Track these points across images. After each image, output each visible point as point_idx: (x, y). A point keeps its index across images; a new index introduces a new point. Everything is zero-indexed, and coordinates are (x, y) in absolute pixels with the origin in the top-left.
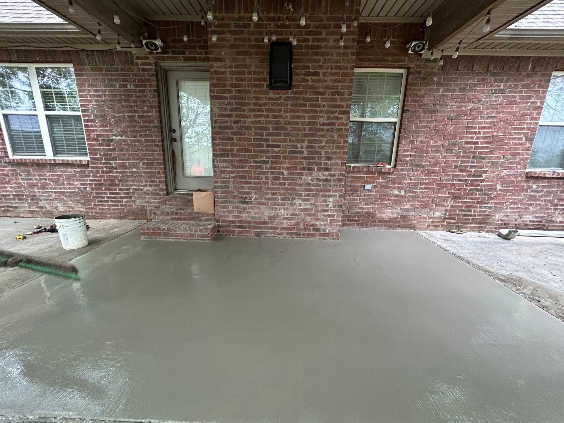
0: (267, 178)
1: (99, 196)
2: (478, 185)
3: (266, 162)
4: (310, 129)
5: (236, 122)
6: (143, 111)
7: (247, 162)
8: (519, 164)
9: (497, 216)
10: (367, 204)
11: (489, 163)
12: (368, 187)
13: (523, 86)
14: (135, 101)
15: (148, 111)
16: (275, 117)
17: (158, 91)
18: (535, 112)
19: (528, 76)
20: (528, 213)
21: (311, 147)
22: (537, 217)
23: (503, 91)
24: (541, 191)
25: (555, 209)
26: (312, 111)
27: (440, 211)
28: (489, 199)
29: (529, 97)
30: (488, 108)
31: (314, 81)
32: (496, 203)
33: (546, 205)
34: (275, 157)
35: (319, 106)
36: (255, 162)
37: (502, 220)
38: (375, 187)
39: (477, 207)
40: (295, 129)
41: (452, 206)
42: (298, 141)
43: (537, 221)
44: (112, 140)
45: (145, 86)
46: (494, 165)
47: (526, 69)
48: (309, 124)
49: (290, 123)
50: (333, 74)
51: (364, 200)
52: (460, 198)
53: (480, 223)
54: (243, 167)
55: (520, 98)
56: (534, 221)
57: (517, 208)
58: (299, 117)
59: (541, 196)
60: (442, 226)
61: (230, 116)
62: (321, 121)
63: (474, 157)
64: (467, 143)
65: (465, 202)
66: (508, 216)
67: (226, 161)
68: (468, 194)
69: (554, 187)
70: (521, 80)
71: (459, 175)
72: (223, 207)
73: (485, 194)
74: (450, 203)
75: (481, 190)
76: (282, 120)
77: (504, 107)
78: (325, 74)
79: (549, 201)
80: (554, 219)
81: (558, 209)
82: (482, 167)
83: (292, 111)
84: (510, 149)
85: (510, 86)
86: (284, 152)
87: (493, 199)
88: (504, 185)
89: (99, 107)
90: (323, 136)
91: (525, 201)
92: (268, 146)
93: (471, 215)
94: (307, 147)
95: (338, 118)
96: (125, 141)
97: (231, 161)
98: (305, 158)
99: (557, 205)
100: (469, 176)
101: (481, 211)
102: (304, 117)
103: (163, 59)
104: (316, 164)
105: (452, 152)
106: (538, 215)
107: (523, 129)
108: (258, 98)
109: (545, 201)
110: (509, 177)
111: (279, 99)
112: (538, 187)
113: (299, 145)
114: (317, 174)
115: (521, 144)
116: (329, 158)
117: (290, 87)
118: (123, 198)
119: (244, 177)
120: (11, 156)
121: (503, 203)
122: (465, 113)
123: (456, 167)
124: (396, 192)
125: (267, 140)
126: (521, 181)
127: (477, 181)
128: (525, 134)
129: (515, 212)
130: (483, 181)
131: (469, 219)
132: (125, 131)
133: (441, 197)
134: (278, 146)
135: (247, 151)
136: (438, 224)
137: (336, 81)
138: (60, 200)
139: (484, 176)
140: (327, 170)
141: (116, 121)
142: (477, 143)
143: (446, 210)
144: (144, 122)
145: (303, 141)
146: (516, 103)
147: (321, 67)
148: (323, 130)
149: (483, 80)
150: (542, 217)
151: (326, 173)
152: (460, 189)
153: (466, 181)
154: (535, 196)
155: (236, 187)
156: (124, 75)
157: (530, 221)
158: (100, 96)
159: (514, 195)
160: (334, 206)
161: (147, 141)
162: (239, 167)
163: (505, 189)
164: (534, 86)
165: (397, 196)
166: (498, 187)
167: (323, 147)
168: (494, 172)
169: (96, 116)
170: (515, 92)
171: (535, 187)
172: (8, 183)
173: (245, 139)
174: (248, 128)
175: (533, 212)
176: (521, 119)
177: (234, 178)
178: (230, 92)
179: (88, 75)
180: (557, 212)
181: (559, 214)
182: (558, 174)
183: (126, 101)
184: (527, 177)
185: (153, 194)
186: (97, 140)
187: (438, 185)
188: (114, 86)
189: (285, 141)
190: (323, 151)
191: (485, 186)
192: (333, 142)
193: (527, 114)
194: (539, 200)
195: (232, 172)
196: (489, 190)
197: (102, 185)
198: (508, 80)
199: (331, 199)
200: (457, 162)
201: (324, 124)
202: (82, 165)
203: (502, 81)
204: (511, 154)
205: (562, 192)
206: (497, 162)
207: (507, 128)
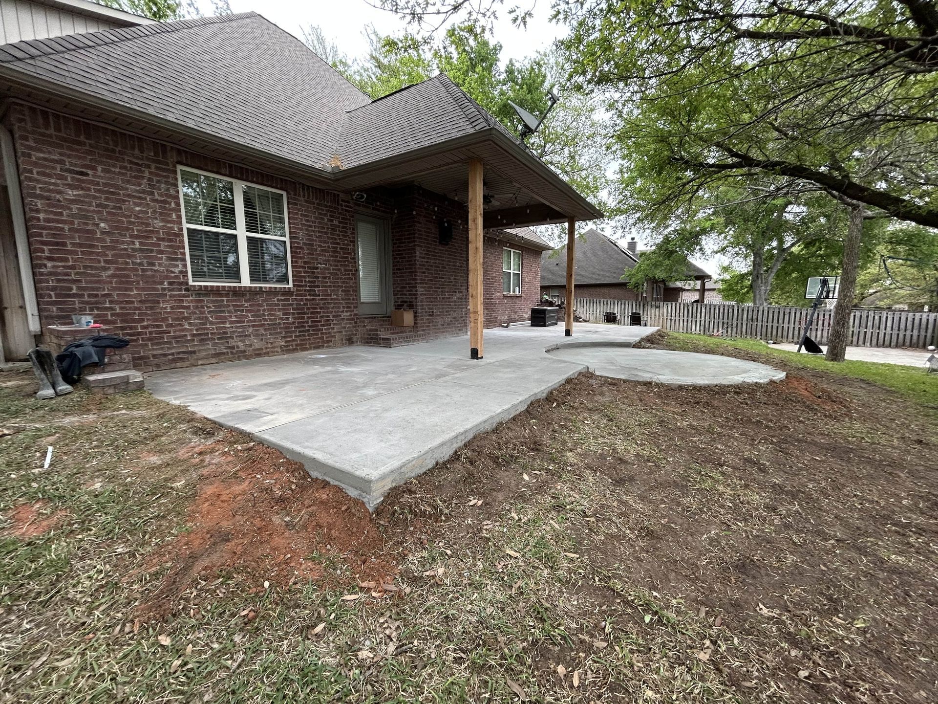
0: (439, 298)
1: (301, 325)
3: (439, 288)
4: (454, 269)
5: (427, 262)
6: (344, 244)
7: (431, 287)
9: (499, 318)
11: (493, 289)
13: (497, 252)
14: (339, 235)
15: (347, 245)
16: (442, 260)
19: (498, 247)
23: (493, 254)
24: (506, 304)
25: (511, 312)
26: (454, 259)
27: (485, 317)
28: (495, 308)
30: (491, 262)
34: (442, 285)
36: (435, 288)
40: (449, 268)
42: (450, 275)
44: (317, 268)
45: (346, 223)
48: (454, 266)
49: (447, 265)
52: (489, 309)
53: (495, 323)
54: (430, 291)
55: (497, 257)
58: (450, 262)
59: (508, 306)
60: (485, 326)
61: (424, 258)
62: (458, 264)
67: (422, 287)
68: (490, 306)
69: (509, 301)
70: (496, 249)
75: (493, 304)
76: (444, 263)
77: (494, 261)
79: (510, 308)
80: (512, 317)
82: (492, 292)
83: (448, 258)
84: (498, 282)
86: (446, 282)
87: (497, 308)
89: (309, 235)
90: (459, 273)
91: (504, 309)
92: (440, 278)
94: (454, 279)
95: (463, 263)
96: (328, 269)
97: (425, 287)
98: (453, 285)
101: (496, 317)
102: (452, 262)
107: (500, 273)
108: (435, 249)
110: (499, 296)
111: (443, 250)
113: (451, 278)
114: (459, 295)
115: (500, 280)
116: (461, 286)
117: (448, 245)
118: (323, 325)
119: (430, 298)
120: (191, 283)
121: (499, 311)
125: (439, 274)
126: (502, 299)
129: (503, 315)
130: (493, 299)
131: (492, 321)
132: (329, 260)
134: (443, 278)
135: (431, 280)
138: (257, 335)
140: (461, 292)
141: (322, 251)
144: (344, 253)
145: (452, 275)
148: (458, 269)
150: (509, 317)
155: (427, 305)
156: (331, 212)
157: (507, 319)
158: (310, 226)
159: (501, 306)
161: (345, 270)
162: (428, 291)
164: (500, 253)
166: (497, 302)
167: (459, 279)
169: (305, 244)
172: (187, 319)
173: (430, 273)
174: (432, 266)
175: (507, 314)
176: (498, 267)
177: (426, 298)
179: (301, 205)
181: (513, 314)
183: (332, 234)
184: (503, 296)
185: (348, 319)
186: (303, 267)
188: (323, 219)
189: (446, 275)
190: (459, 282)
192: (462, 277)
193: (500, 265)
195: (425, 295)
197: (305, 313)
201: (459, 266)
202: (287, 293)
203: (492, 249)
204: (498, 285)
205: (512, 303)
206: (496, 289)
207: (496, 272)
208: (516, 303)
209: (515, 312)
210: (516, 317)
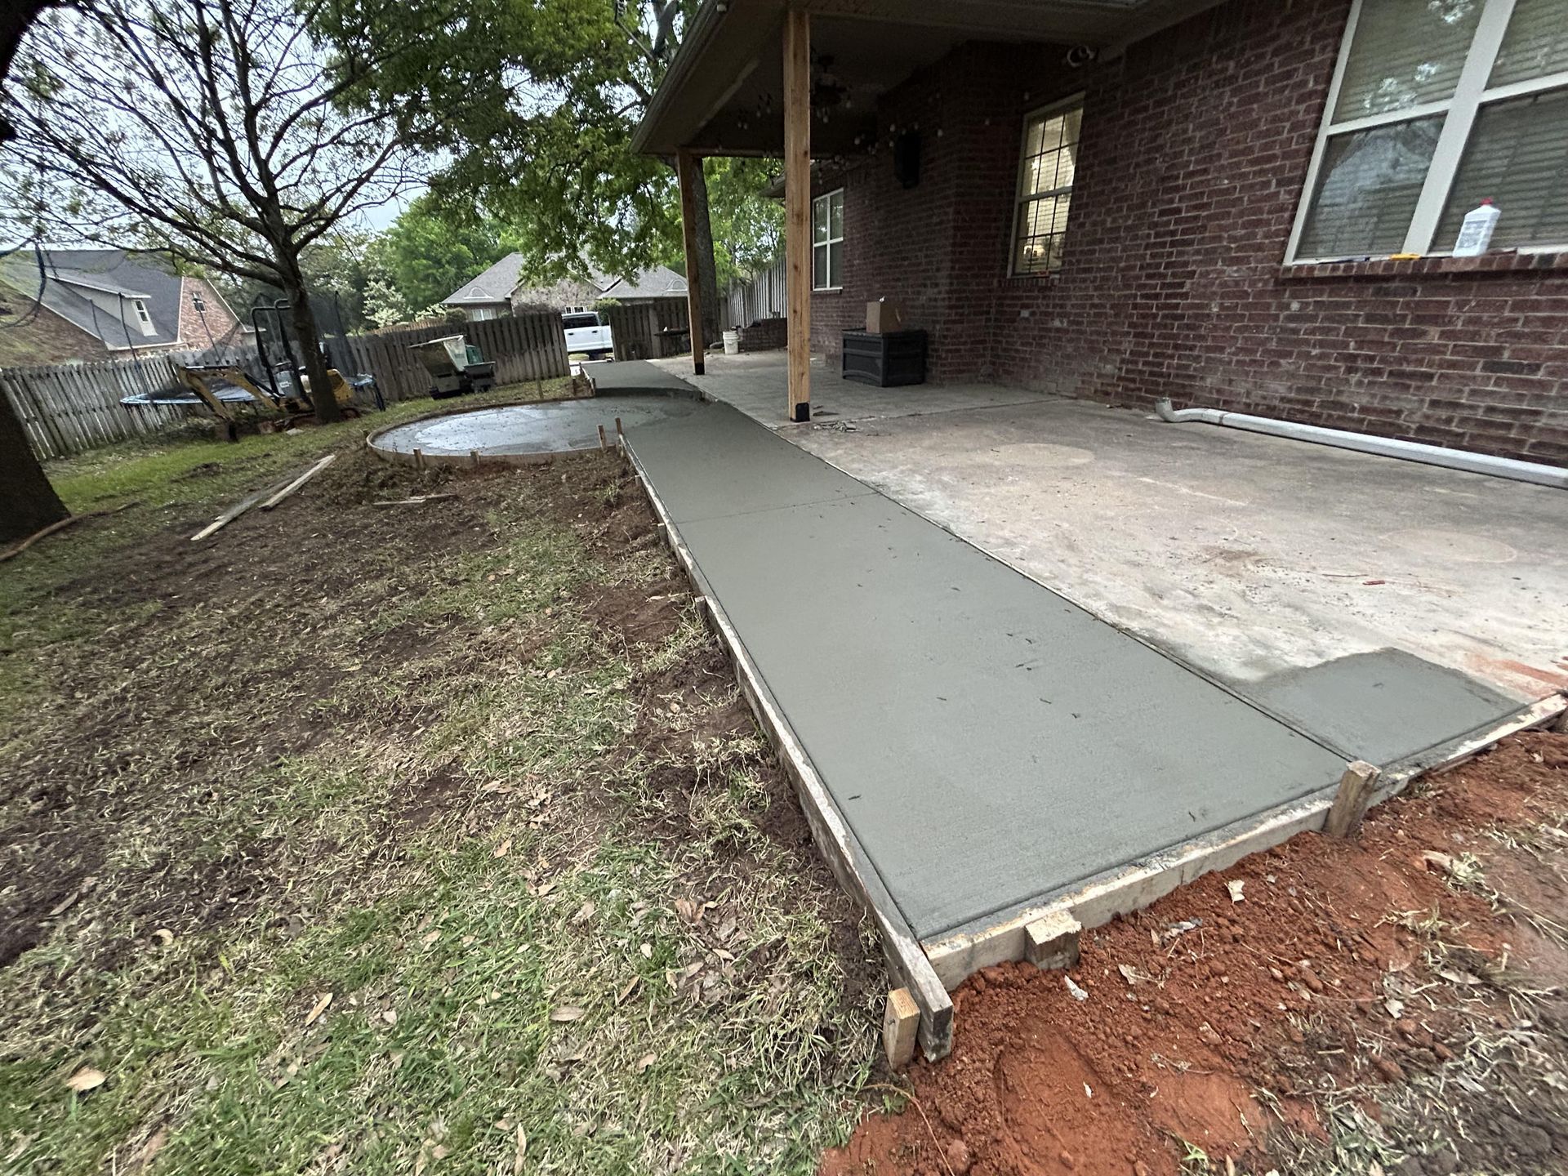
2: (1176, 306)
4: (927, 233)
8: (1259, 248)
9: (1209, 381)
10: (1023, 344)
11: (1198, 252)
12: (1025, 313)
13: (1276, 52)
14: (868, 218)
16: (907, 222)
18: (1303, 107)
19: (1287, 21)
20: (1277, 377)
22: (1299, 390)
23: (1232, 79)
24: (1313, 318)
25: (1350, 370)
26: (928, 209)
27: (1114, 362)
28: (1196, 337)
29: (1289, 75)
30: (1201, 127)
31: (932, 169)
32: (1208, 349)
33: (1321, 357)
35: (934, 201)
37: (1219, 391)
38: (1033, 314)
39: (1172, 357)
40: (918, 234)
41: (1132, 353)
43: (1298, 401)
44: (854, 265)
46: (1210, 257)
48: (926, 225)
49: (915, 228)
51: (1021, 337)
52: (1146, 335)
55: (1268, 82)
56: (1290, 401)
57: (1253, 362)
58: (920, 219)
59: (1313, 332)
60: (1116, 394)
62: (934, 220)
63: (1173, 244)
64: (1162, 213)
65: (1151, 345)
66: (1231, 381)
68: (1160, 325)
69: (1347, 305)
70: (1272, 39)
71: (1144, 286)
73: (1188, 327)
74: (1128, 345)
75: (1182, 317)
76: (911, 226)
77: (1232, 116)
79: (1334, 345)
80: (1344, 399)
81: (1356, 370)
82: (1186, 264)
83: (917, 212)
84: (1241, 214)
85: (1248, 61)
86: (911, 265)
87: (1202, 338)
88: (1227, 303)
91: (1273, 345)
93: (1161, 375)
96: (860, 264)
99: (1354, 357)
100: (1163, 286)
101: (1179, 367)
102: (923, 218)
105: (1136, 237)
106: (1301, 383)
107: (1273, 158)
108: (898, 203)
109: (1322, 344)
110: (1237, 283)
111: (910, 199)
112: (1304, 305)
115: (1268, 197)
117: (917, 183)
121: (1222, 350)
124: (1057, 323)
126: (1261, 294)
127: (1175, 296)
128: (1275, 171)
129: (1247, 374)
130: (1185, 296)
131: (1158, 384)
132: (860, 254)
133: (1117, 334)
134: (907, 259)
136: (1109, 389)
139: (1188, 285)
141: (857, 244)
142: (1180, 211)
143: (1123, 361)
145: (922, 249)
146: (1258, 98)
149: (1196, 66)
150: (1312, 391)
152: (1146, 316)
153: (1157, 296)
154: (1295, 331)
156: (864, 190)
157: (1282, 399)
158: (851, 216)
159: (1246, 328)
163: (1229, 315)
164: (1302, 43)
165: (1058, 330)
166: (1216, 309)
168: (1208, 273)
169: (849, 240)
170: (1257, 73)
175: (1292, 376)
176: (1267, 134)
179: (848, 196)
180: (1355, 378)
181: (1360, 383)
182: (1348, 267)
183: (864, 219)
184: (1277, 282)
186: (847, 267)
187: (1112, 307)
188: (860, 204)
189: (912, 251)
191: (1190, 307)
193: (1281, 119)
194: (1307, 342)
196: (1196, 316)
198: (1243, 50)
200: (1143, 257)
202: (838, 295)
203: (1229, 57)
204: (1244, 226)
205: (1369, 318)
206: (1214, 250)
207: (1238, 165)
208: (1435, 320)
209: (1402, 374)
210: (1412, 405)
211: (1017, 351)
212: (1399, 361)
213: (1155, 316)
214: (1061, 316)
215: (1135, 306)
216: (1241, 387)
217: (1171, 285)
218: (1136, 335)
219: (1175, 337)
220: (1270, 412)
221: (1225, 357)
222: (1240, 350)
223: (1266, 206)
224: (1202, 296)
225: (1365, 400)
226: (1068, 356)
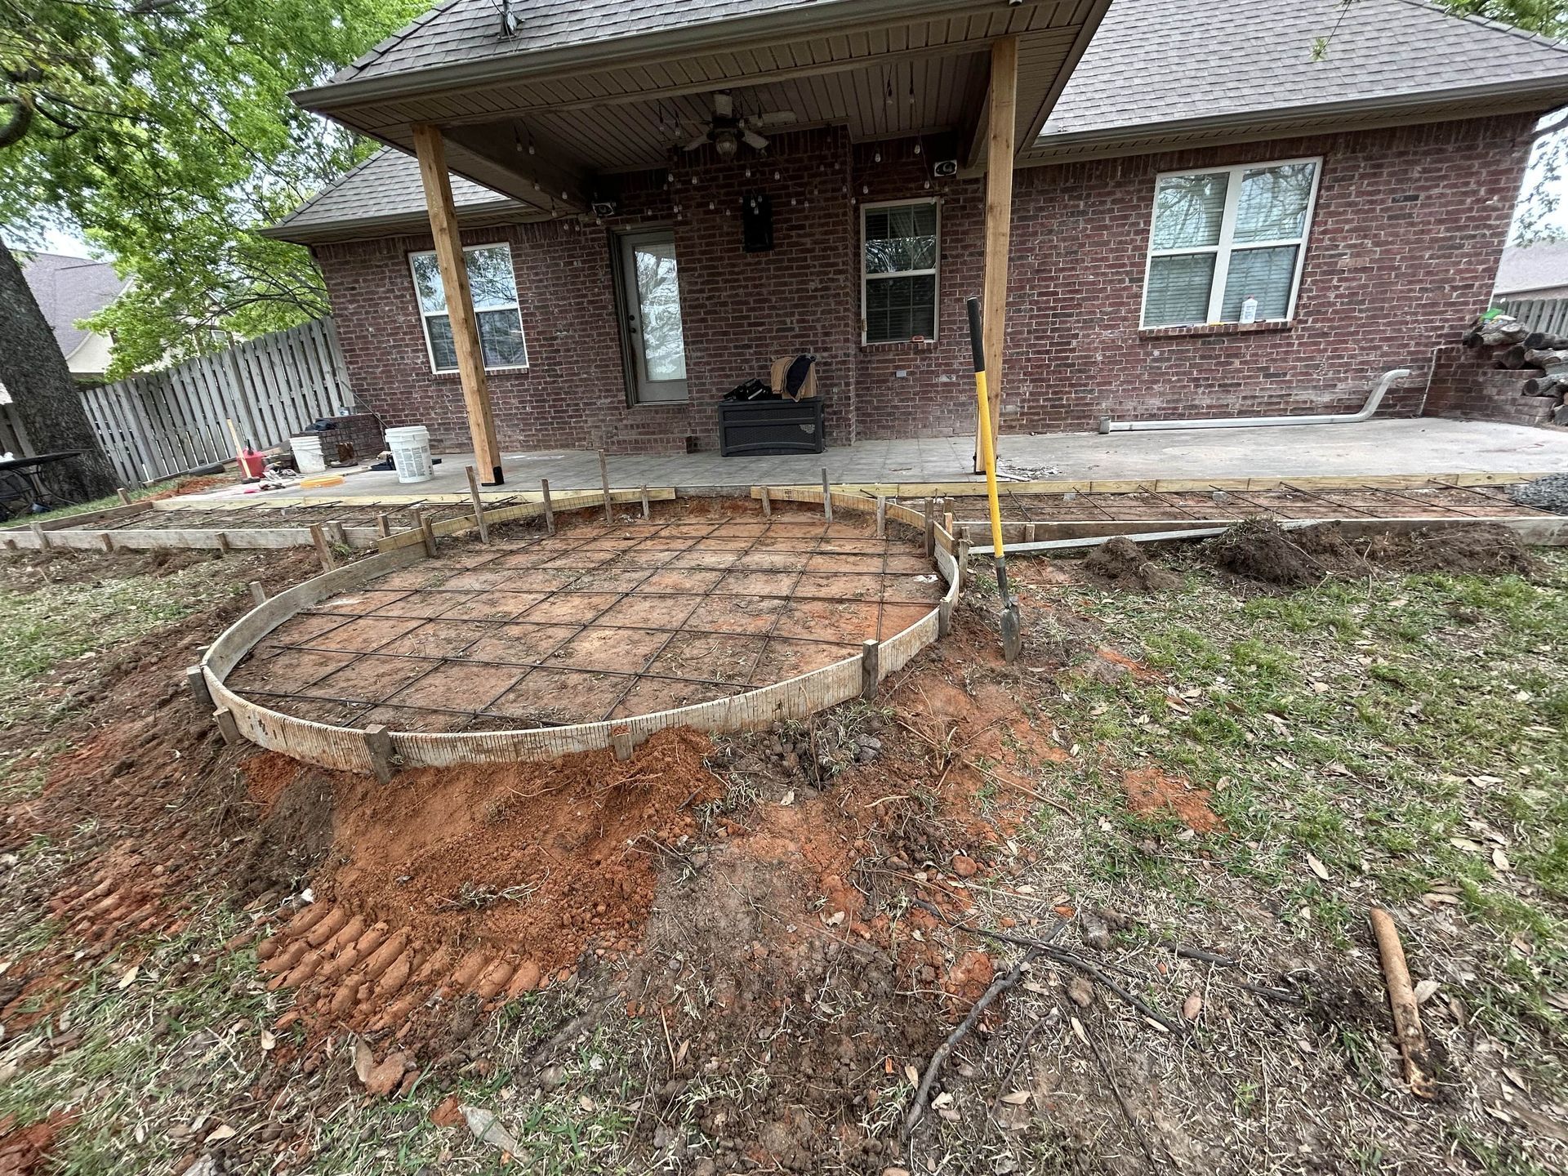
0: (751, 368)
1: (542, 416)
2: (1067, 358)
3: (750, 347)
4: (800, 298)
5: (709, 298)
6: (594, 295)
7: (726, 348)
8: (1125, 319)
10: (902, 401)
11: (1078, 321)
12: (902, 374)
13: (1114, 202)
14: (583, 283)
15: (599, 294)
16: (755, 286)
17: (611, 266)
18: (1139, 238)
19: (1119, 185)
20: (1153, 396)
21: (803, 321)
22: (1168, 402)
23: (1084, 213)
24: (1169, 360)
25: (1197, 386)
26: (799, 275)
27: (1014, 403)
28: (1087, 378)
29: (1126, 217)
30: (1064, 240)
31: (799, 236)
32: (1099, 384)
33: (1179, 381)
34: (760, 339)
35: (808, 267)
36: (736, 347)
38: (911, 373)
39: (1070, 393)
40: (782, 299)
41: (1031, 394)
42: (786, 315)
43: (1170, 408)
44: (555, 338)
45: (595, 260)
46: (1088, 324)
47: (1113, 177)
48: (798, 291)
49: (774, 293)
50: (822, 225)
51: (899, 394)
52: (1042, 380)
53: (1079, 418)
54: (721, 355)
55: (1111, 219)
56: (1164, 409)
57: (1134, 389)
58: (785, 284)
59: (1170, 367)
60: (1021, 426)
61: (702, 291)
62: (812, 286)
63: (1054, 316)
64: (1041, 294)
65: (1049, 386)
66: (1120, 403)
67: (700, 350)
68: (1054, 372)
69: (1188, 351)
70: (1109, 194)
71: (1035, 345)
72: (699, 412)
73: (1080, 371)
74: (1027, 389)
75: (1073, 365)
76: (764, 290)
77: (1088, 236)
78: (811, 226)
79: (1184, 373)
80: (1196, 402)
81: (1200, 386)
82: (1070, 329)
83: (776, 277)
84: (1107, 298)
85: (1093, 204)
86: (770, 331)
87: (1094, 377)
88: (1108, 354)
89: (541, 294)
90: (816, 305)
91: (1146, 377)
92: (750, 325)
93: (1063, 406)
94: (799, 321)
95: (833, 280)
96: (573, 337)
97: (707, 349)
98: (796, 336)
99: (1197, 379)
100: (1052, 344)
101: (1077, 399)
102: (791, 284)
103: (616, 222)
104: (812, 343)
105: (1019, 311)
106: (1169, 397)
107: (1124, 265)
108: (734, 266)
109: (1177, 374)
110: (1113, 341)
111: (759, 263)
112: (1162, 353)
113: (788, 320)
115: (1125, 289)
116: (827, 334)
117: (771, 247)
118: (571, 417)
119: (723, 369)
120: (435, 372)
121: (1110, 383)
122: (1032, 250)
123: (1029, 332)
124: (944, 379)
125: (748, 317)
126: (1132, 347)
127: (1065, 351)
128: (1127, 273)
129: (1131, 397)
130: (1073, 350)
131: (1061, 413)
132: (571, 324)
133: (1013, 381)
134: (762, 324)
135: (725, 334)
136: (1014, 424)
137: (826, 233)
139: (1074, 343)
140: (826, 349)
141: (561, 312)
142: (1056, 293)
143: (1023, 401)
144: (595, 309)
145: (792, 314)
146: (1106, 227)
147: (806, 218)
148: (815, 297)
149: (1052, 200)
150: (1177, 401)
151: (826, 354)
152: (1040, 366)
153: (1047, 352)
154: (1159, 368)
155: (713, 383)
156: (569, 250)
157: (1159, 409)
158: (541, 281)
159: (1125, 368)
160: (840, 399)
161: (599, 335)
162: (716, 355)
163: (1110, 361)
164: (1131, 200)
165: (945, 384)
166: (1100, 358)
167: (818, 320)
168: (1089, 335)
169: (536, 308)
170: (1102, 212)
171: (1156, 353)
172: (433, 408)
173: (721, 319)
174: (725, 304)
175: (1161, 394)
176: (1117, 250)
177: (711, 371)
178: (700, 261)
179: (527, 255)
180: (1200, 390)
181: (1203, 393)
182: (1189, 330)
183: (573, 283)
184: (1141, 339)
185: (609, 409)
186: (538, 340)
188: (557, 265)
189: (769, 316)
190: (819, 326)
191: (1079, 358)
192: (829, 312)
193: (1126, 242)
194: (1167, 373)
195: (708, 363)
196: (1085, 364)
197: (544, 401)
198: (1088, 196)
199: (835, 390)
200: (1030, 324)
201: (816, 290)
202: (520, 376)
203: (1079, 198)
204: (1110, 305)
205: (1202, 357)
206: (1092, 320)
207: (1099, 267)
208: (1236, 356)
209: (1225, 385)
210: (1233, 400)
211: (896, 407)
212: (1223, 378)
213: (1049, 366)
214: (948, 372)
215: (1028, 360)
216: (1129, 405)
217: (1058, 344)
218: (1032, 381)
219: (1068, 379)
220: (1153, 417)
221: (1113, 387)
222: (1123, 383)
223: (1125, 294)
224: (1089, 350)
225: (1209, 402)
226: (963, 404)
